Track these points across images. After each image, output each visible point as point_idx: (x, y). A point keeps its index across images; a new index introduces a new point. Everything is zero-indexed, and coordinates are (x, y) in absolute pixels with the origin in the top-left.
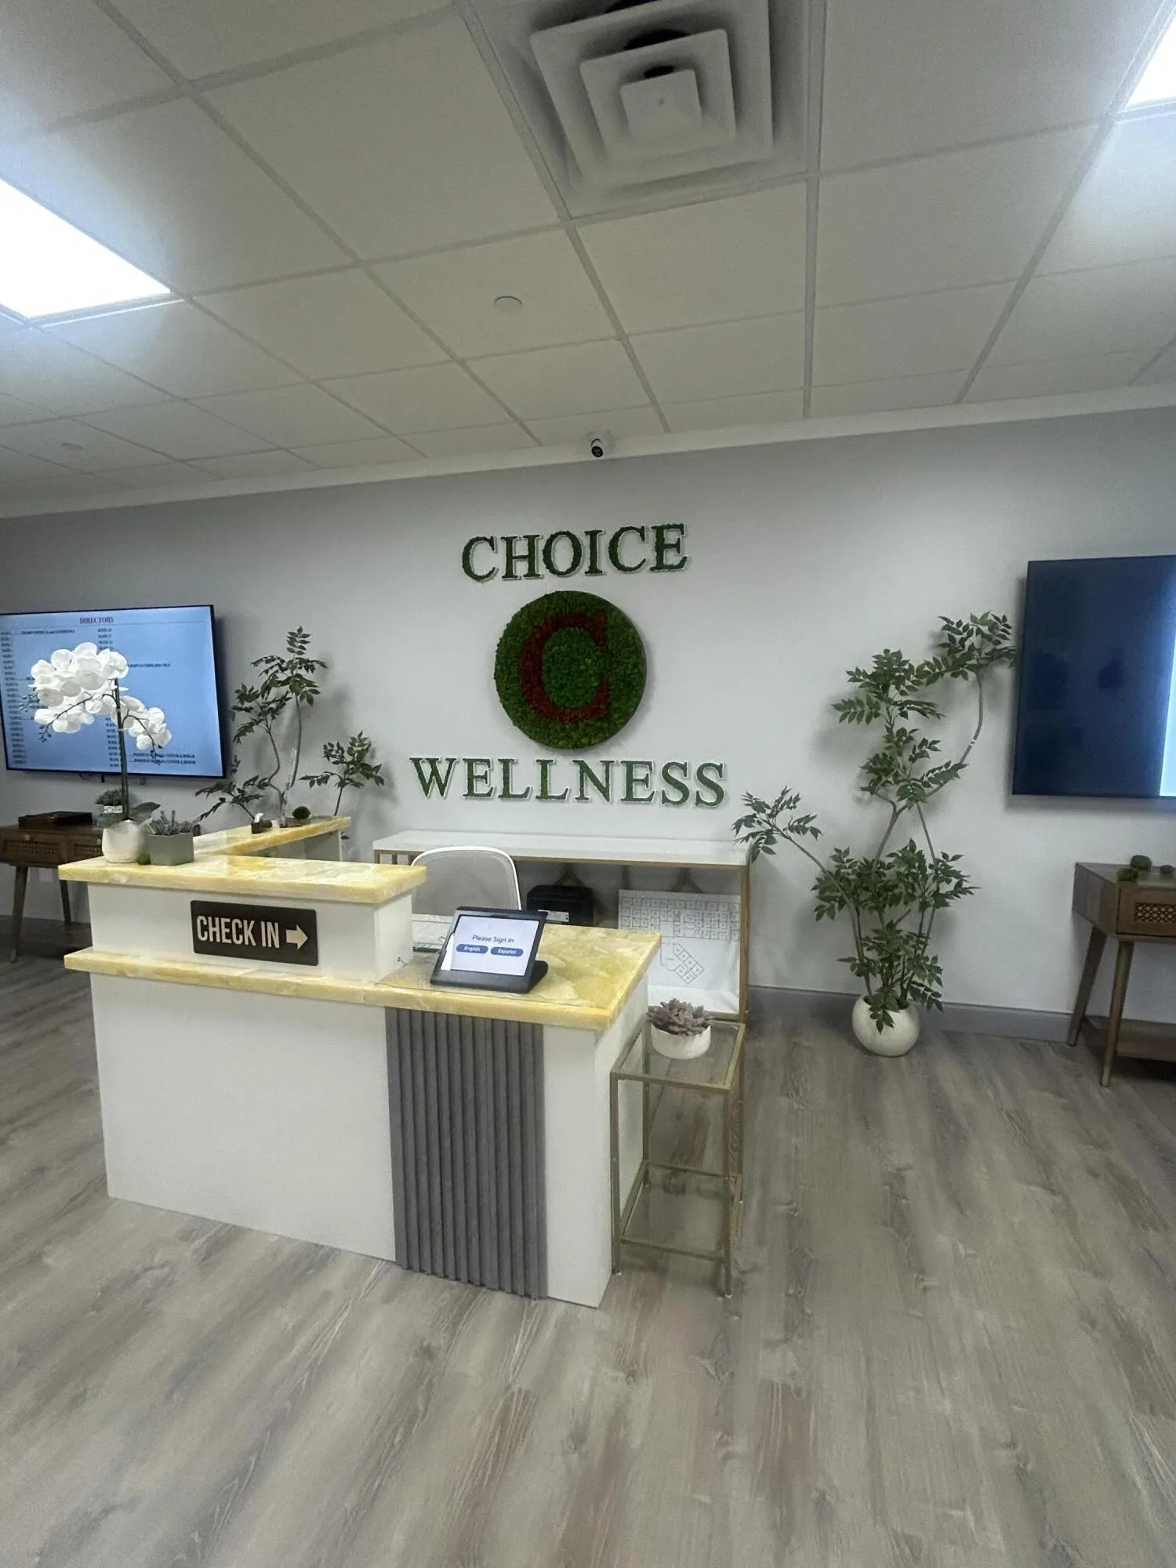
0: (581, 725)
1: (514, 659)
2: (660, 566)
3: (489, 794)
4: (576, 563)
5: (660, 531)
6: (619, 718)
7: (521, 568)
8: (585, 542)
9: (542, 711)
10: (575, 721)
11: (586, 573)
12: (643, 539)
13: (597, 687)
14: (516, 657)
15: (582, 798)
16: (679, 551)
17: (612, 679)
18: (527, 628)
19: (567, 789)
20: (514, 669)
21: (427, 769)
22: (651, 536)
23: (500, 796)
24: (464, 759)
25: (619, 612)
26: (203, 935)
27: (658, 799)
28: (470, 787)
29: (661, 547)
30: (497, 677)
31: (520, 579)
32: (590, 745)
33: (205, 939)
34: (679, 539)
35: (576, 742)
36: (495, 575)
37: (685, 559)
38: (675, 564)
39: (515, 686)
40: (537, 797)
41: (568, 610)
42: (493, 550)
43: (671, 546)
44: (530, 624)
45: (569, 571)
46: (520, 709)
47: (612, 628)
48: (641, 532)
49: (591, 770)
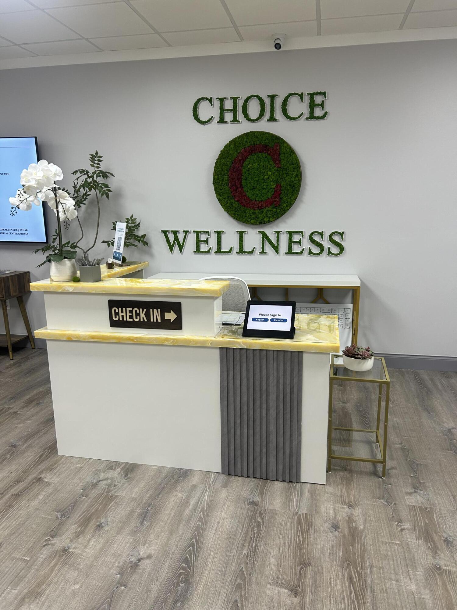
0: (265, 211)
1: (226, 172)
2: (312, 117)
3: (209, 251)
4: (262, 115)
5: (312, 96)
6: (287, 206)
7: (229, 117)
8: (267, 101)
9: (242, 202)
10: (261, 208)
11: (268, 120)
12: (302, 101)
13: (274, 189)
14: (227, 170)
15: (263, 252)
16: (323, 108)
17: (283, 184)
18: (234, 154)
19: (254, 248)
20: (226, 178)
21: (171, 237)
22: (307, 99)
23: (215, 252)
24: (193, 231)
25: (288, 145)
26: (116, 318)
27: (306, 252)
28: (198, 247)
29: (312, 106)
30: (215, 182)
31: (228, 123)
32: (269, 222)
33: (117, 319)
34: (323, 101)
35: (261, 221)
36: (212, 121)
37: (326, 113)
38: (320, 116)
39: (226, 188)
40: (237, 253)
41: (258, 143)
42: (212, 105)
43: (318, 105)
44: (235, 150)
45: (257, 119)
46: (229, 202)
47: (284, 154)
48: (301, 96)
49: (268, 237)
